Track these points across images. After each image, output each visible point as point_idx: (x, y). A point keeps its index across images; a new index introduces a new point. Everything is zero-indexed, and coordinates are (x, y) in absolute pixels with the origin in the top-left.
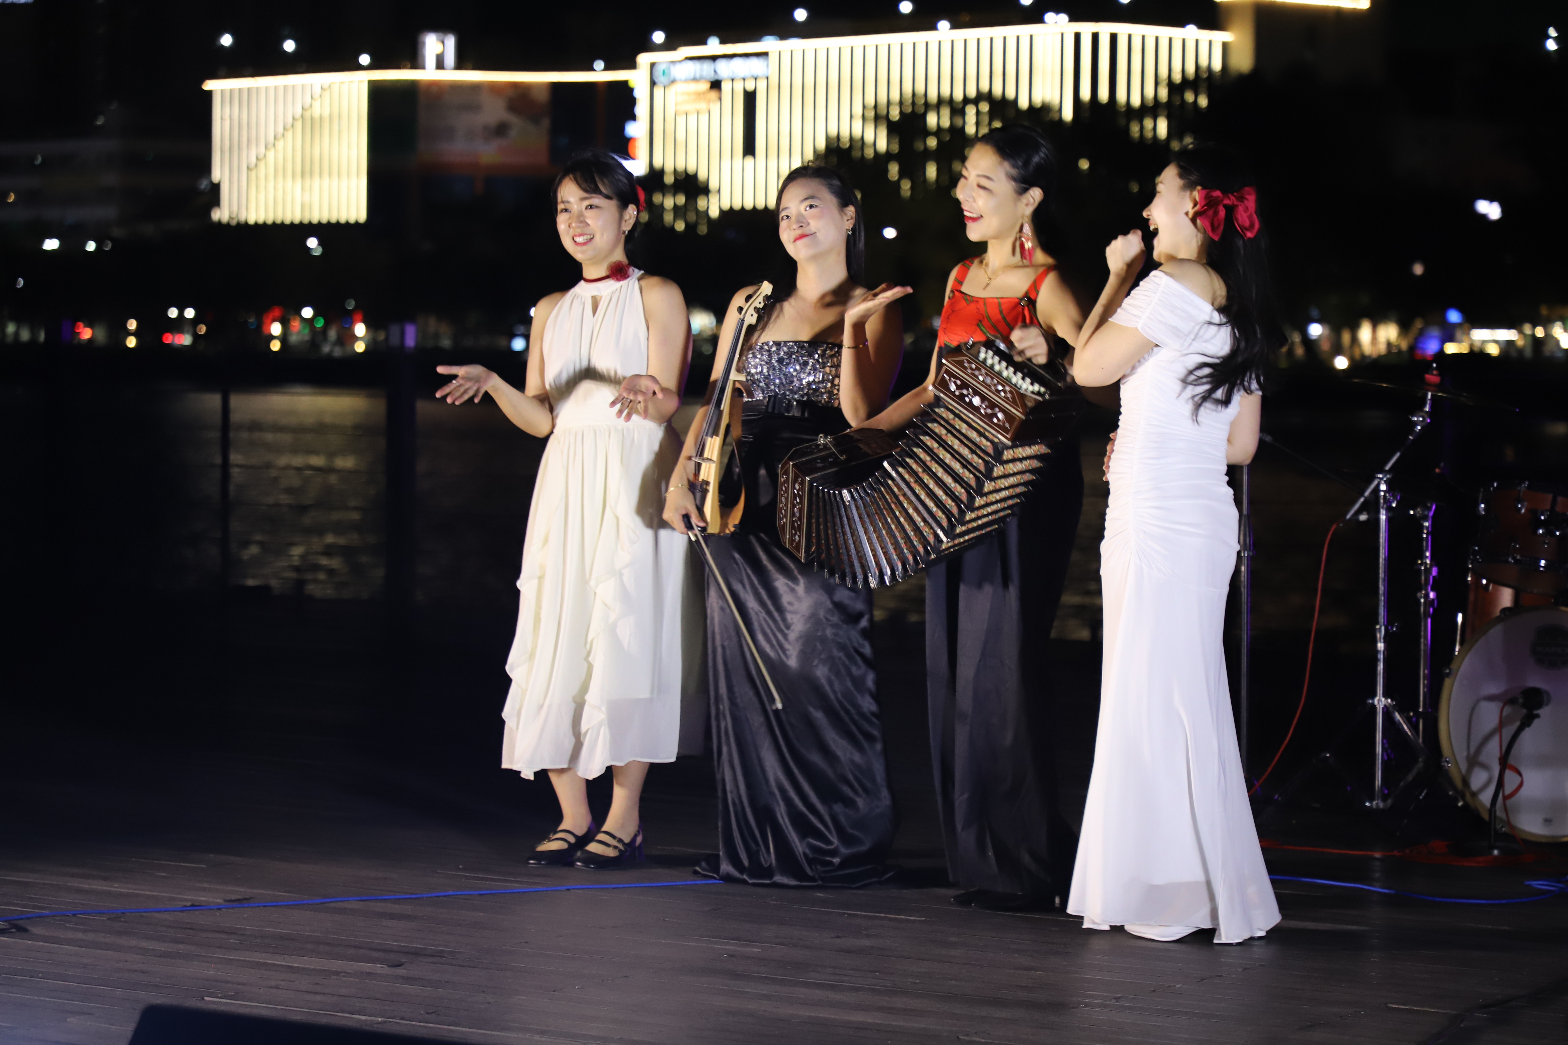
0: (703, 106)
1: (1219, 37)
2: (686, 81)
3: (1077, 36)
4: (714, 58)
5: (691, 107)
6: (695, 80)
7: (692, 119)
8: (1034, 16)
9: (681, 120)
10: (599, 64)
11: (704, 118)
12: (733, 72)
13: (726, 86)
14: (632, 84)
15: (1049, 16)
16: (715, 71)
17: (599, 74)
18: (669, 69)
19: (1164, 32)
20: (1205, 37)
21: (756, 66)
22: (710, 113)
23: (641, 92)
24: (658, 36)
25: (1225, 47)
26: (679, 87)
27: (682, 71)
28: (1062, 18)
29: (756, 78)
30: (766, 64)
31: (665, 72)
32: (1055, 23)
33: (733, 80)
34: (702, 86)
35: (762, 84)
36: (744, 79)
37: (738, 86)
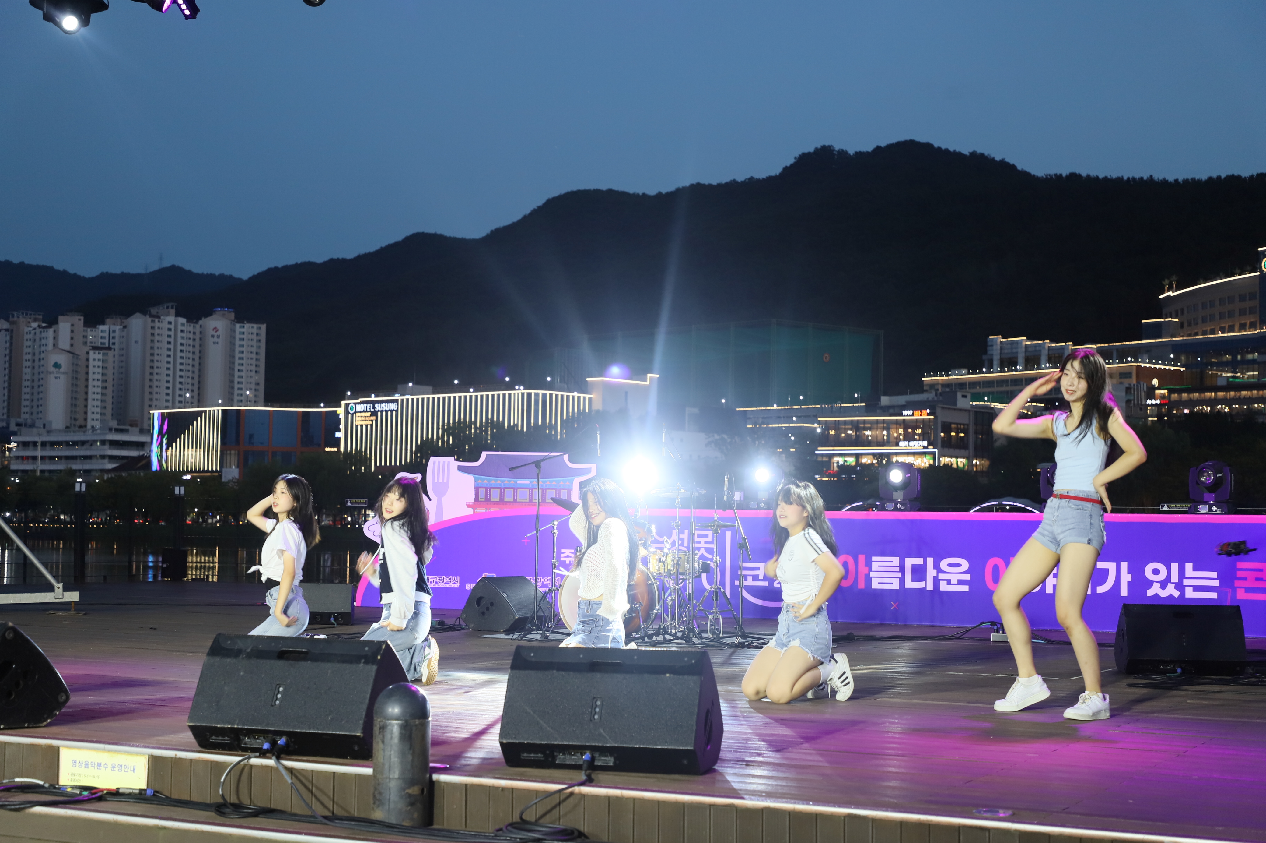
0: (369, 422)
1: (587, 396)
2: (362, 412)
3: (529, 395)
4: (374, 403)
5: (363, 423)
6: (366, 411)
7: (364, 428)
8: (510, 386)
9: (359, 429)
10: (322, 405)
11: (369, 428)
12: (382, 408)
13: (379, 413)
14: (338, 413)
15: (517, 387)
16: (374, 408)
17: (322, 408)
18: (354, 406)
19: (565, 394)
20: (582, 395)
21: (393, 406)
22: (371, 425)
23: (342, 416)
24: (349, 393)
25: (590, 399)
26: (358, 414)
27: (360, 408)
28: (522, 388)
29: (392, 411)
30: (396, 405)
31: (353, 408)
32: (519, 389)
33: (382, 412)
34: (368, 414)
35: (394, 413)
36: (387, 411)
37: (384, 414)
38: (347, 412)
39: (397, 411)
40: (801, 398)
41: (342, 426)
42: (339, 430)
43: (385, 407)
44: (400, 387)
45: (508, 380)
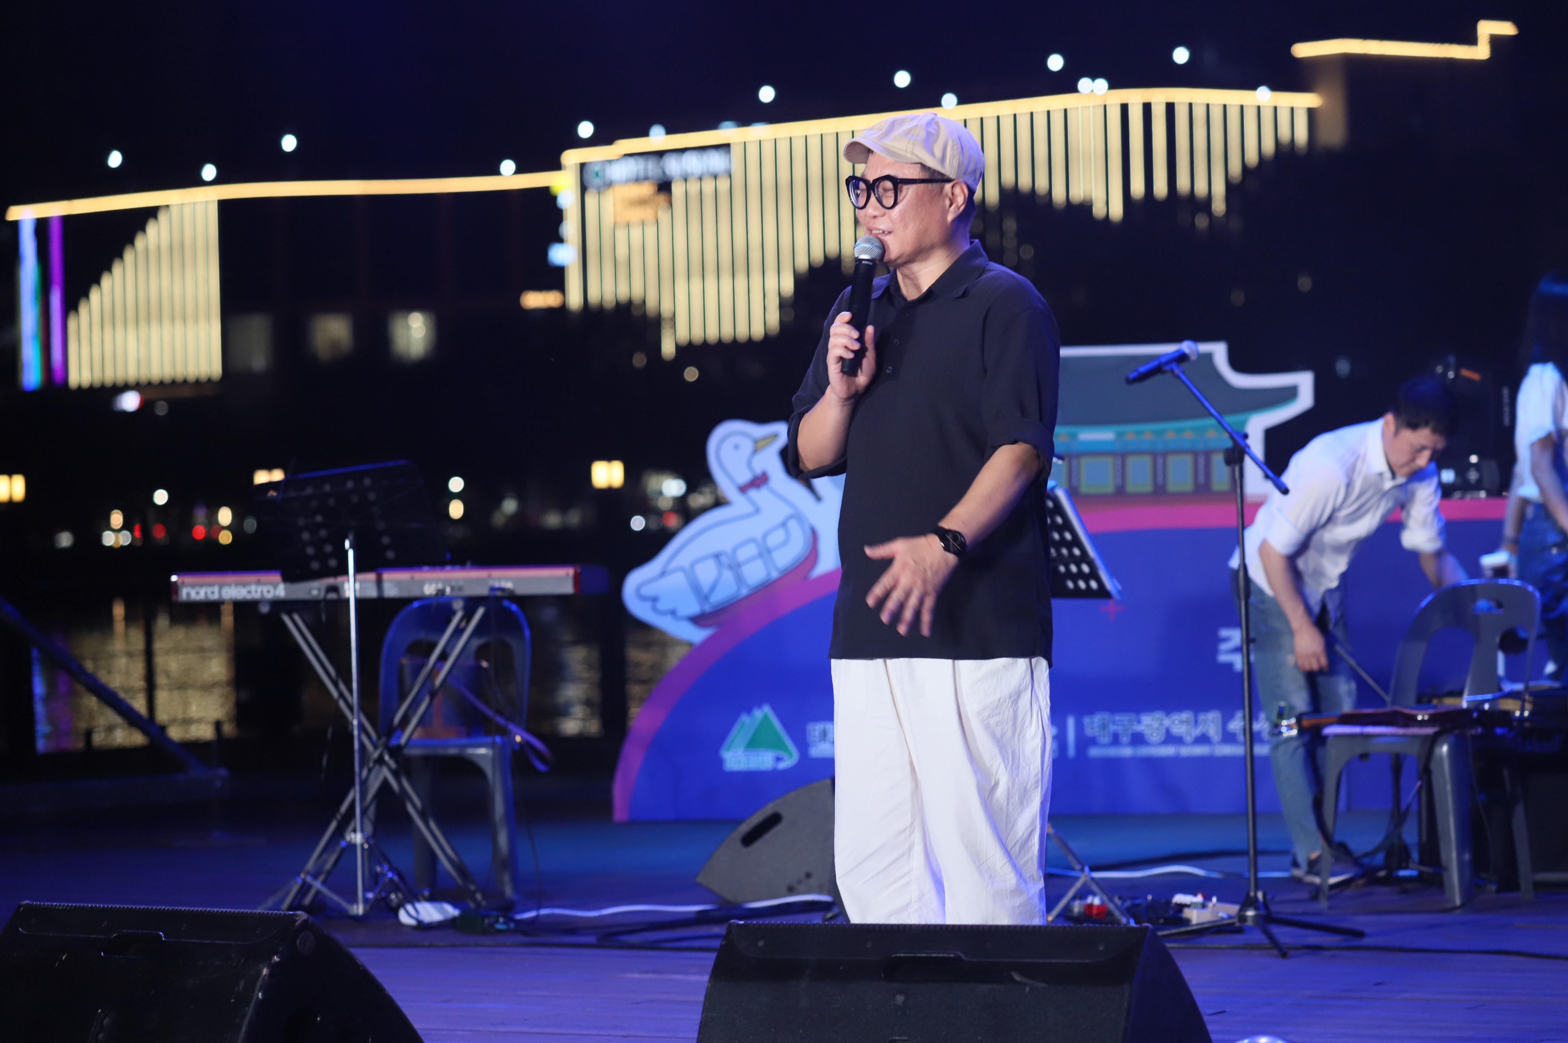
0: (647, 214)
1: (1304, 100)
2: (626, 183)
3: (1124, 108)
4: (660, 155)
5: (633, 217)
6: (637, 180)
7: (635, 231)
9: (621, 235)
10: (508, 166)
11: (651, 231)
12: (686, 171)
13: (677, 189)
14: (555, 190)
15: (1084, 83)
16: (662, 169)
17: (508, 179)
18: (604, 170)
19: (1233, 98)
20: (1284, 100)
21: (716, 161)
22: (657, 223)
23: (568, 200)
24: (586, 129)
25: (1311, 113)
26: (619, 191)
27: (620, 171)
28: (1101, 85)
29: (715, 177)
30: (728, 159)
31: (600, 174)
32: (1092, 91)
33: (686, 180)
34: (646, 189)
35: (723, 185)
36: (701, 179)
37: (694, 187)
38: (584, 189)
39: (730, 176)
41: (570, 228)
42: (560, 240)
43: (692, 163)
45: (1055, 62)
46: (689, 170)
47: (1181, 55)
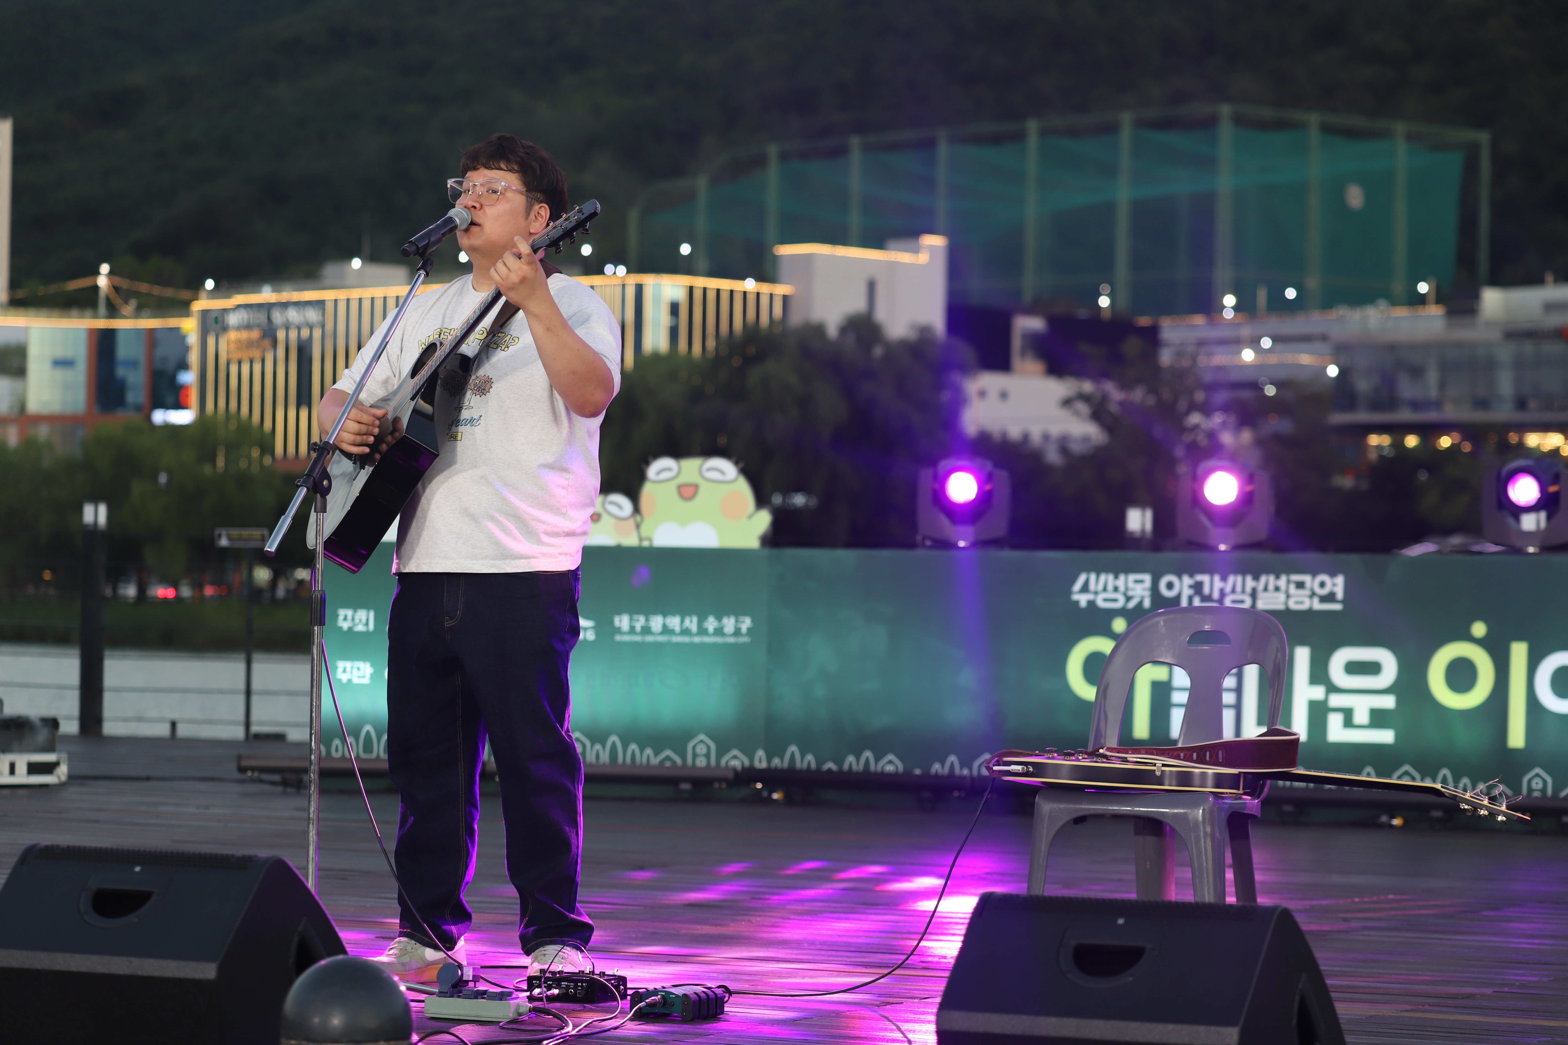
0: (256, 354)
1: (781, 290)
2: (239, 328)
3: (639, 289)
4: (268, 307)
5: (245, 355)
6: (248, 327)
7: (245, 368)
8: (593, 267)
9: (234, 369)
11: (257, 368)
12: (288, 320)
13: (281, 335)
14: (182, 332)
15: (609, 268)
16: (269, 318)
18: (223, 316)
19: (725, 284)
20: (765, 288)
21: (312, 315)
22: (263, 361)
23: (193, 339)
24: (210, 284)
25: (785, 298)
26: (233, 335)
27: (235, 319)
28: (622, 270)
29: (311, 328)
30: (320, 313)
31: (220, 319)
32: (615, 273)
33: (287, 329)
34: (255, 334)
35: (317, 334)
36: (299, 329)
37: (293, 335)
38: (205, 331)
39: (323, 327)
40: (1291, 293)
41: (193, 360)
42: (186, 369)
43: (293, 315)
44: (330, 270)
45: (586, 250)
46: (291, 319)
47: (685, 249)
